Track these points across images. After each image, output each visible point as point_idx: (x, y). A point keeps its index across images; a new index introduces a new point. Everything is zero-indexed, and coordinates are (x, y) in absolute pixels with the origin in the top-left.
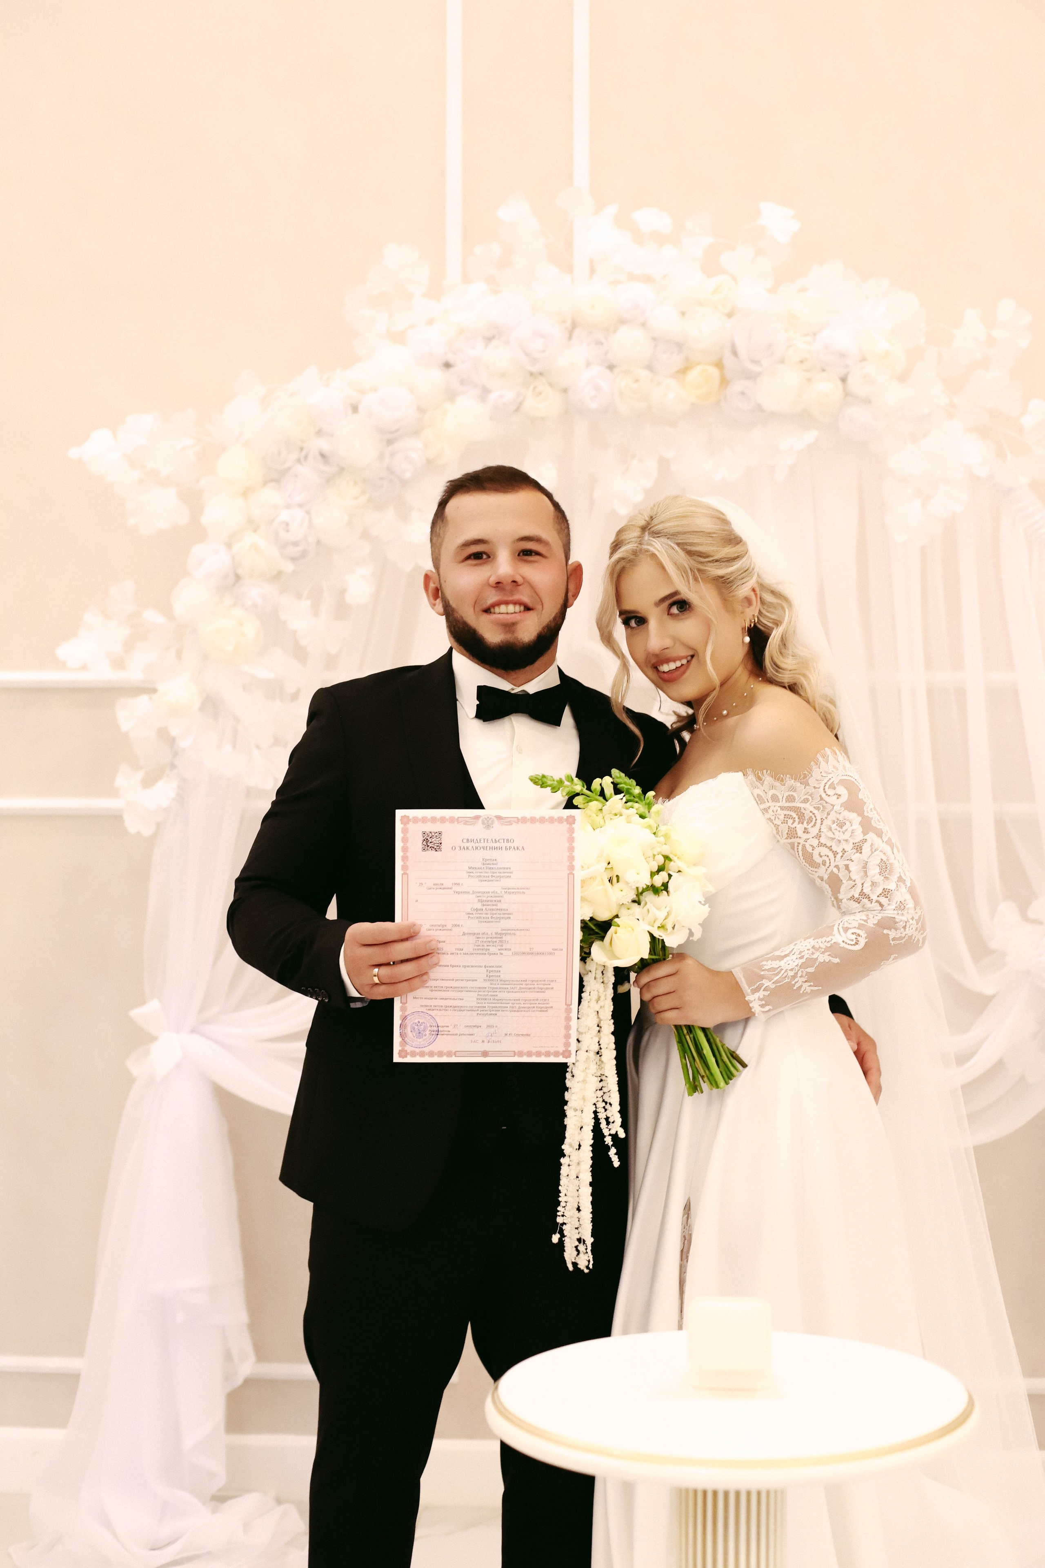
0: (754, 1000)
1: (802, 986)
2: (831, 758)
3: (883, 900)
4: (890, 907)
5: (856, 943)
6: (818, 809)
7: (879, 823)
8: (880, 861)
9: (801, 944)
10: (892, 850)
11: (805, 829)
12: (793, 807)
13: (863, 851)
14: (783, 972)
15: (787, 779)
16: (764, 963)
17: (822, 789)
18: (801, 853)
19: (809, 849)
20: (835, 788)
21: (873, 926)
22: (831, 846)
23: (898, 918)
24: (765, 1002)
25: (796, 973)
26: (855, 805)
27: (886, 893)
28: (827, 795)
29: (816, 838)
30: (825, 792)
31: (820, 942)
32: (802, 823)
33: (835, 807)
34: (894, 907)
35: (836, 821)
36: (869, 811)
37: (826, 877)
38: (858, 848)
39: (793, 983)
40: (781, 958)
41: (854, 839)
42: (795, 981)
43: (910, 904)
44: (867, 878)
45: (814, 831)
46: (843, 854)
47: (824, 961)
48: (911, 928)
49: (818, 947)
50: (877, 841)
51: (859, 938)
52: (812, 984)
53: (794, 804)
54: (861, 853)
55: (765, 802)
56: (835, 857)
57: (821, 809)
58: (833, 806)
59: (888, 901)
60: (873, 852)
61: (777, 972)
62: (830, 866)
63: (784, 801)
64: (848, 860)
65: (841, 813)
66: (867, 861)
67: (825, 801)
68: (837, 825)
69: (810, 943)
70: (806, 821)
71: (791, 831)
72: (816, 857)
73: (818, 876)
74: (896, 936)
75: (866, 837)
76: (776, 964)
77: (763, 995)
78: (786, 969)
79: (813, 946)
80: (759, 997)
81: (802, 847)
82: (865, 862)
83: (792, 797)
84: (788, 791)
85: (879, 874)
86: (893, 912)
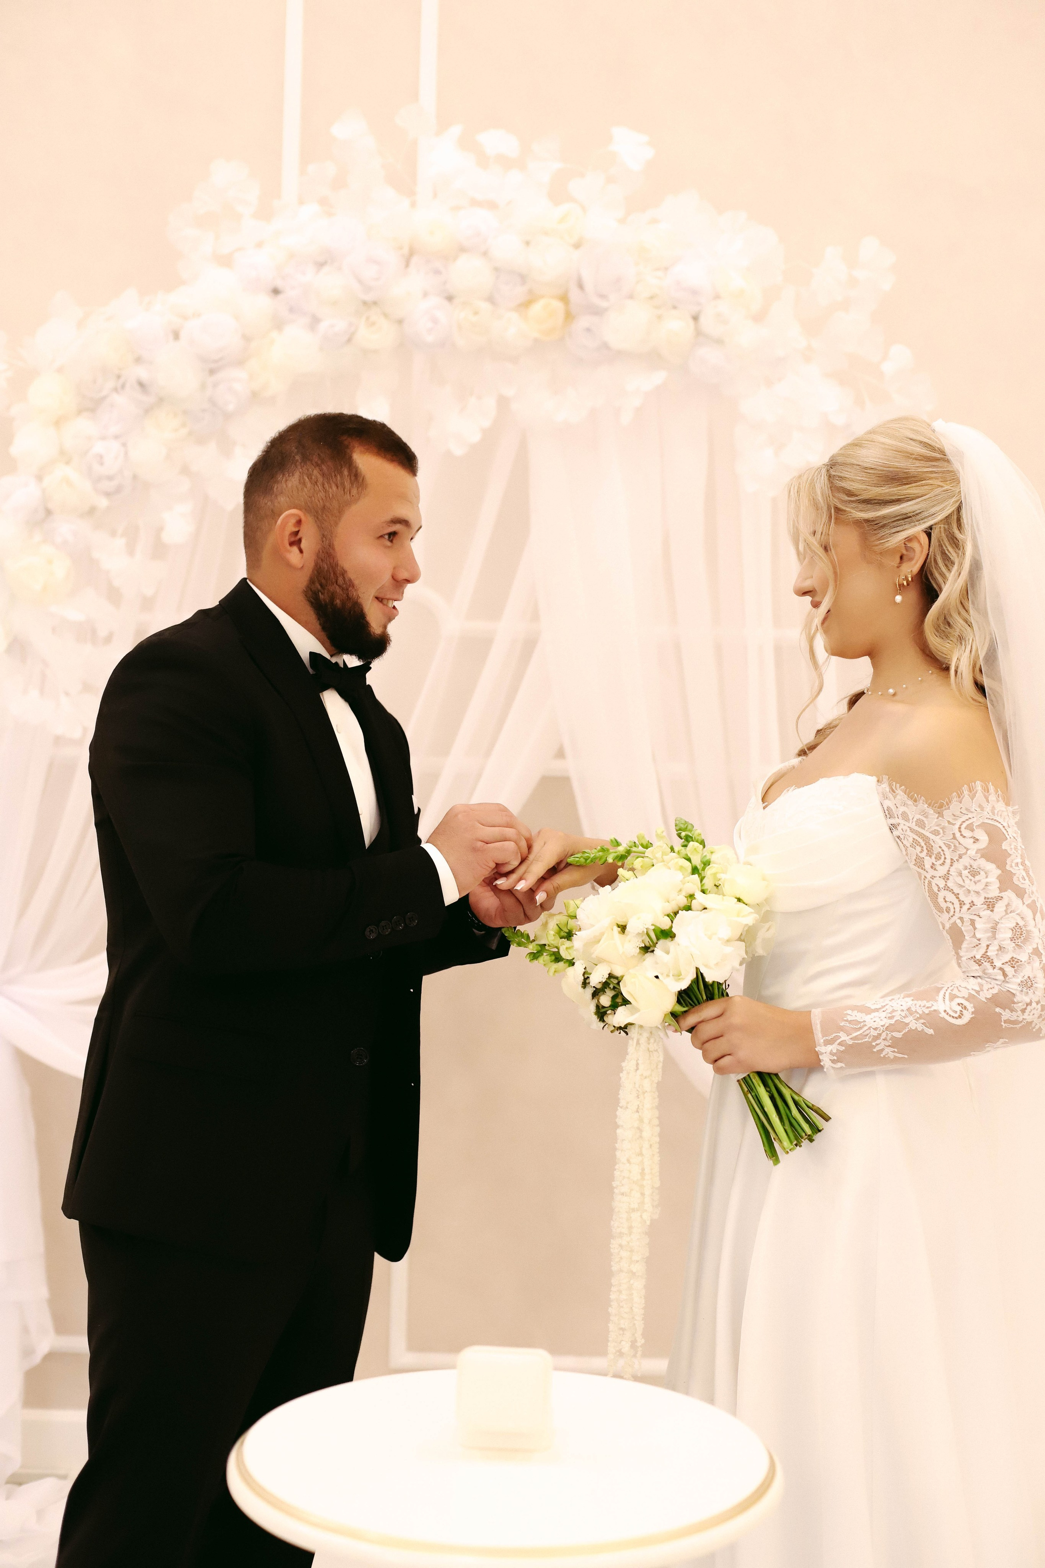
0: (826, 1052)
1: (882, 1050)
3: (1008, 969)
4: (1014, 980)
5: (960, 1017)
6: (949, 847)
7: (1023, 882)
8: (1015, 924)
10: (1034, 915)
13: (995, 909)
14: (866, 1028)
15: (921, 801)
16: (849, 1012)
17: (957, 826)
18: (927, 888)
19: (935, 889)
20: (972, 830)
21: (984, 1000)
22: (959, 894)
24: (838, 1058)
25: (880, 1035)
26: (995, 855)
27: (1014, 962)
28: (961, 835)
29: (944, 879)
30: (960, 832)
31: (918, 1006)
33: (968, 852)
34: (1019, 981)
35: (969, 867)
36: (1013, 865)
37: (947, 926)
38: (990, 904)
40: (868, 1011)
41: (988, 893)
42: (876, 1043)
44: (995, 941)
45: (942, 870)
46: (971, 906)
47: (916, 1028)
48: (1031, 1014)
49: (914, 1010)
50: (1016, 902)
51: (965, 1012)
52: (896, 1050)
54: (992, 911)
55: (895, 818)
56: (961, 907)
57: (951, 849)
58: (967, 849)
59: (1013, 971)
60: (1007, 914)
61: (858, 1026)
62: (954, 915)
63: (914, 823)
64: (975, 914)
65: (976, 860)
66: (998, 921)
67: (958, 841)
68: (969, 872)
69: (907, 1002)
70: (935, 855)
71: (919, 859)
72: (941, 900)
73: (941, 922)
74: (1011, 1018)
75: (1003, 894)
76: (860, 1017)
77: (838, 1049)
78: (870, 1026)
79: (909, 1007)
80: (832, 1050)
81: (926, 882)
82: (995, 922)
83: (923, 823)
84: (920, 814)
85: (1011, 939)
86: (1016, 987)
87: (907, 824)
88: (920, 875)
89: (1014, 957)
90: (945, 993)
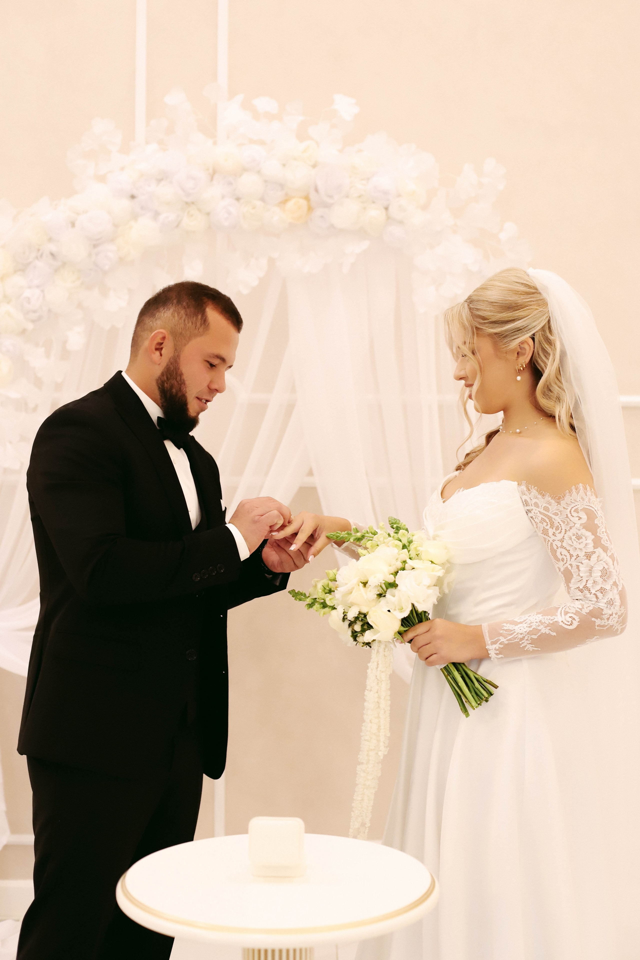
0: (492, 649)
1: (526, 646)
2: (581, 490)
3: (599, 595)
4: (603, 601)
5: (571, 624)
6: (564, 522)
7: (606, 542)
8: (603, 568)
9: (531, 617)
10: (613, 562)
12: (547, 515)
13: (591, 559)
14: (515, 634)
15: (547, 496)
16: (505, 624)
17: (569, 510)
18: (549, 547)
19: (555, 547)
20: (577, 512)
21: (585, 614)
22: (569, 550)
23: (605, 611)
24: (500, 652)
25: (524, 637)
26: (590, 526)
27: (602, 590)
28: (571, 515)
29: (560, 541)
30: (571, 513)
31: (546, 619)
32: (553, 528)
33: (575, 525)
34: (605, 601)
35: (575, 534)
36: (601, 533)
37: (562, 569)
38: (588, 556)
39: (521, 643)
40: (516, 623)
41: (587, 550)
43: (618, 602)
44: (590, 577)
45: (560, 536)
46: (576, 558)
47: (545, 633)
48: (613, 620)
49: (543, 622)
50: (603, 555)
51: (573, 621)
52: (534, 646)
53: (549, 514)
54: (589, 560)
55: (530, 506)
56: (571, 558)
57: (566, 524)
58: (575, 524)
59: (601, 595)
60: (598, 561)
61: (510, 633)
62: (566, 563)
63: (542, 509)
65: (579, 530)
66: (593, 566)
67: (568, 519)
68: (576, 537)
69: (538, 617)
70: (555, 527)
71: (545, 530)
72: (558, 554)
73: (558, 567)
74: (600, 624)
75: (595, 550)
76: (511, 627)
77: (499, 647)
78: (518, 632)
79: (540, 620)
80: (496, 648)
81: (549, 543)
82: (591, 567)
83: (547, 508)
84: (546, 503)
85: (600, 577)
86: (603, 605)
87: (537, 509)
88: (545, 539)
89: (602, 587)
90: (561, 611)
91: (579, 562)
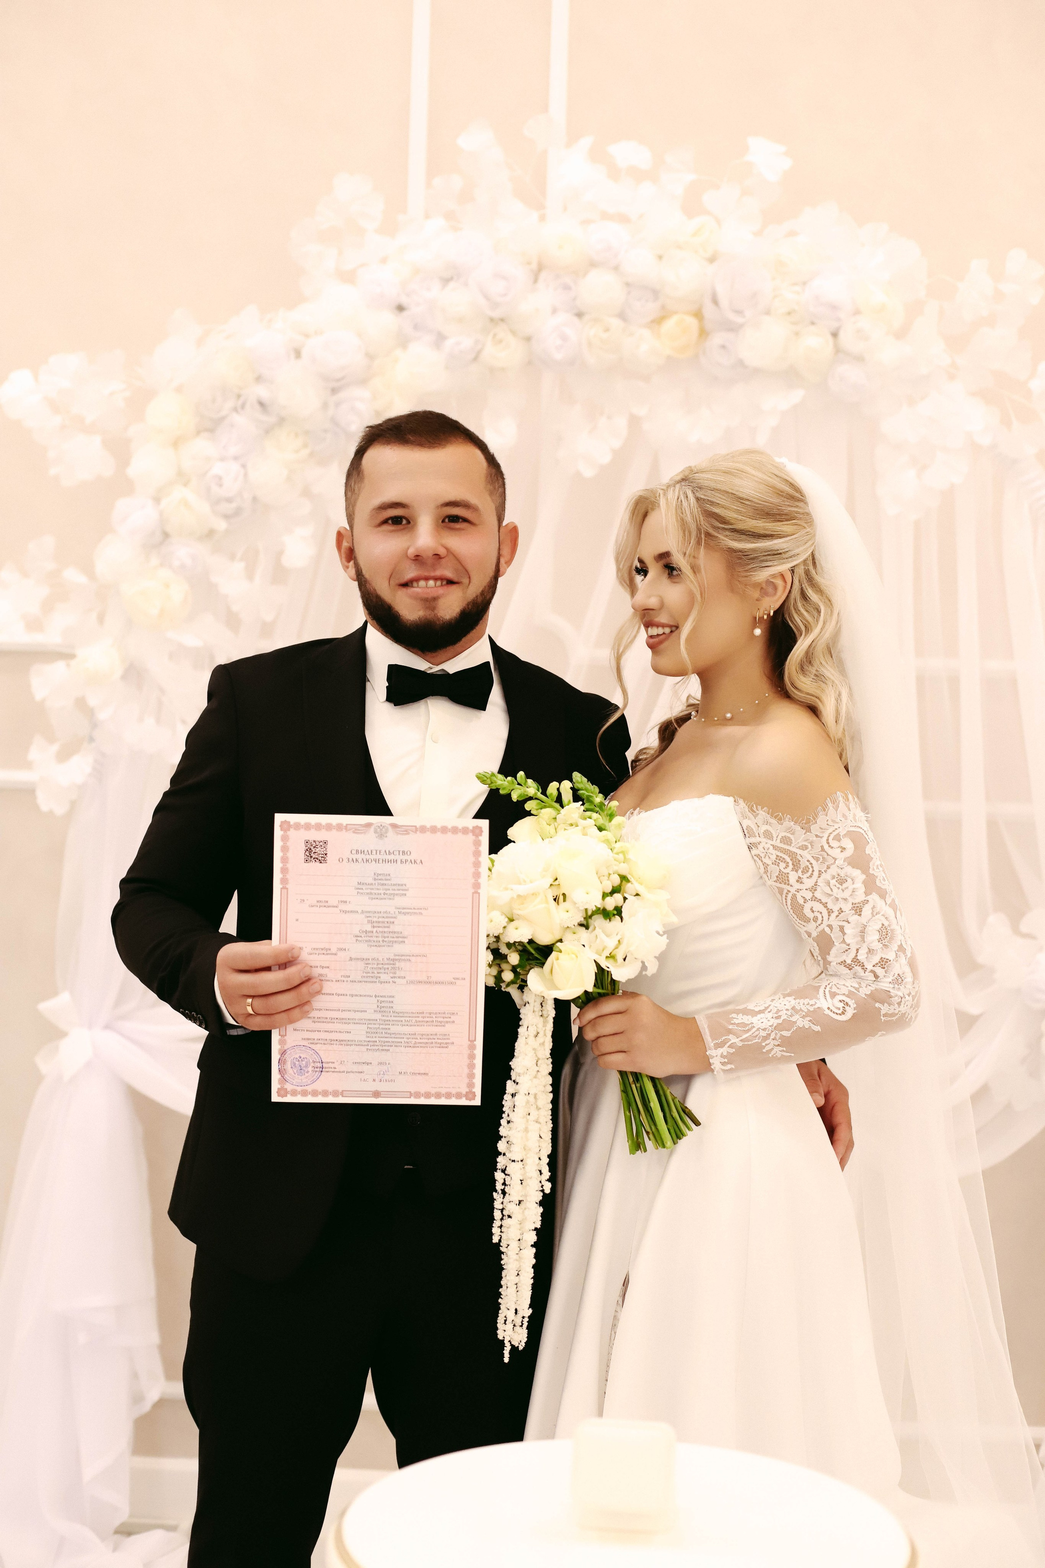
0: (716, 1056)
1: (773, 1049)
2: (842, 805)
3: (880, 971)
4: (885, 979)
5: (843, 1013)
6: (817, 859)
7: (884, 885)
8: (881, 926)
9: (780, 1001)
10: (897, 916)
11: (799, 878)
12: (788, 850)
13: (862, 913)
14: (754, 1030)
15: (786, 819)
16: (734, 1015)
17: (826, 838)
18: (791, 902)
19: (801, 901)
20: (839, 840)
21: (864, 996)
22: (826, 903)
23: (893, 992)
24: (729, 1059)
25: (769, 1035)
26: (860, 861)
28: (829, 846)
29: (811, 890)
30: (829, 843)
31: (801, 1004)
32: (797, 871)
33: (836, 862)
34: (890, 980)
35: (837, 876)
36: (876, 870)
37: (814, 934)
38: (858, 910)
39: (764, 1044)
40: (754, 1013)
41: (855, 899)
42: (766, 1043)
43: (910, 978)
44: (864, 944)
45: (809, 883)
46: (840, 913)
47: (804, 1026)
48: (905, 1005)
49: (799, 1009)
50: (881, 904)
51: (847, 1008)
52: (783, 1048)
53: (791, 848)
54: (860, 915)
56: (829, 915)
57: (820, 860)
58: (835, 859)
59: (884, 972)
60: (873, 916)
61: (747, 1028)
62: (822, 923)
63: (779, 841)
64: (843, 921)
65: (843, 868)
66: (866, 924)
67: (826, 852)
68: (836, 881)
69: (790, 1002)
70: (802, 869)
71: (782, 875)
72: (807, 911)
73: (806, 932)
74: (888, 1012)
75: (868, 898)
76: (747, 1019)
77: (727, 1052)
78: (758, 1027)
79: (793, 1006)
80: (722, 1053)
81: (790, 896)
82: (863, 925)
83: (788, 840)
84: (785, 832)
85: (877, 941)
86: (888, 985)
87: (770, 842)
88: (783, 890)
89: (882, 958)
90: (824, 991)
91: (842, 920)
